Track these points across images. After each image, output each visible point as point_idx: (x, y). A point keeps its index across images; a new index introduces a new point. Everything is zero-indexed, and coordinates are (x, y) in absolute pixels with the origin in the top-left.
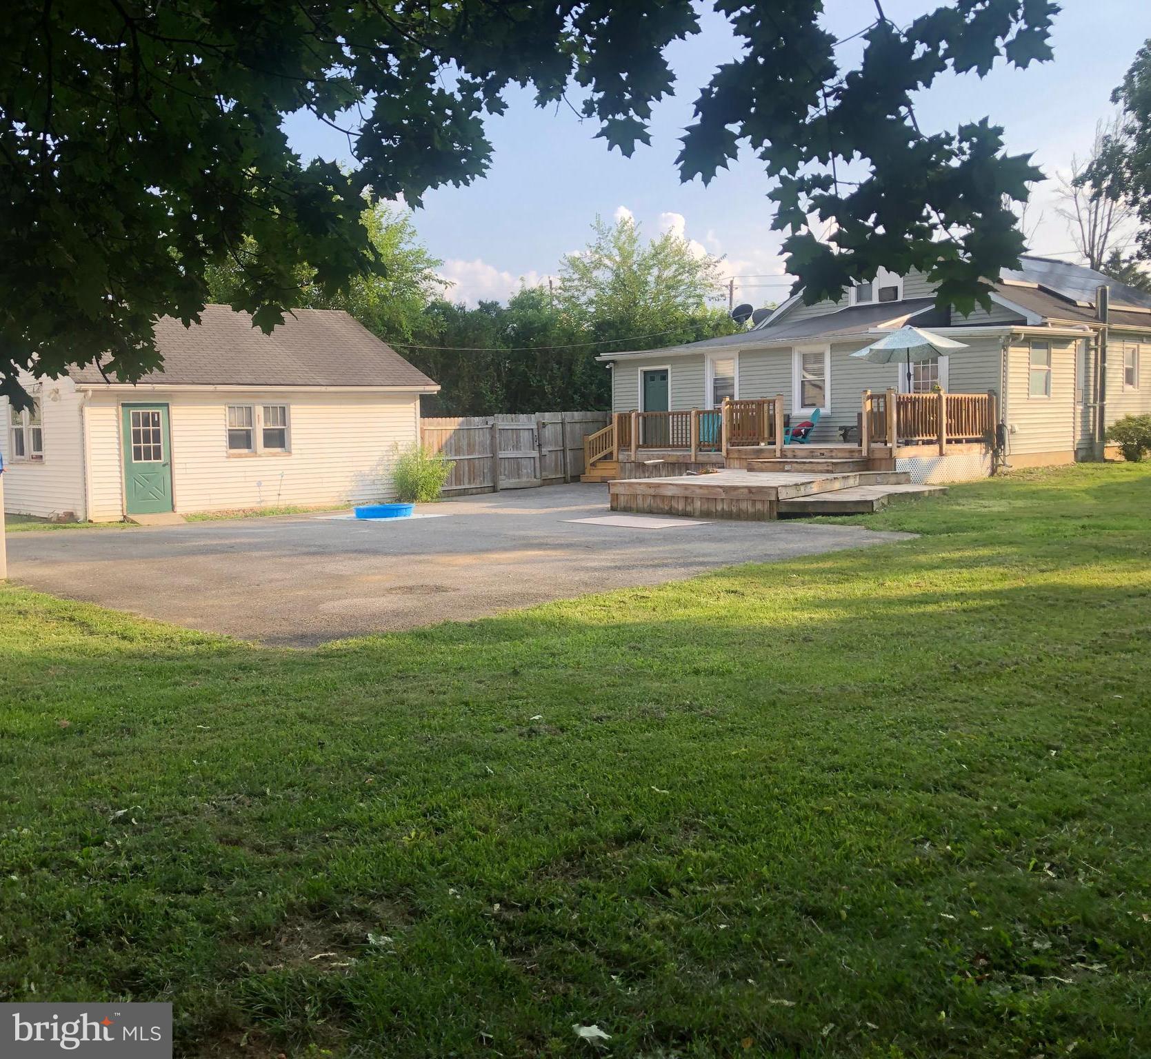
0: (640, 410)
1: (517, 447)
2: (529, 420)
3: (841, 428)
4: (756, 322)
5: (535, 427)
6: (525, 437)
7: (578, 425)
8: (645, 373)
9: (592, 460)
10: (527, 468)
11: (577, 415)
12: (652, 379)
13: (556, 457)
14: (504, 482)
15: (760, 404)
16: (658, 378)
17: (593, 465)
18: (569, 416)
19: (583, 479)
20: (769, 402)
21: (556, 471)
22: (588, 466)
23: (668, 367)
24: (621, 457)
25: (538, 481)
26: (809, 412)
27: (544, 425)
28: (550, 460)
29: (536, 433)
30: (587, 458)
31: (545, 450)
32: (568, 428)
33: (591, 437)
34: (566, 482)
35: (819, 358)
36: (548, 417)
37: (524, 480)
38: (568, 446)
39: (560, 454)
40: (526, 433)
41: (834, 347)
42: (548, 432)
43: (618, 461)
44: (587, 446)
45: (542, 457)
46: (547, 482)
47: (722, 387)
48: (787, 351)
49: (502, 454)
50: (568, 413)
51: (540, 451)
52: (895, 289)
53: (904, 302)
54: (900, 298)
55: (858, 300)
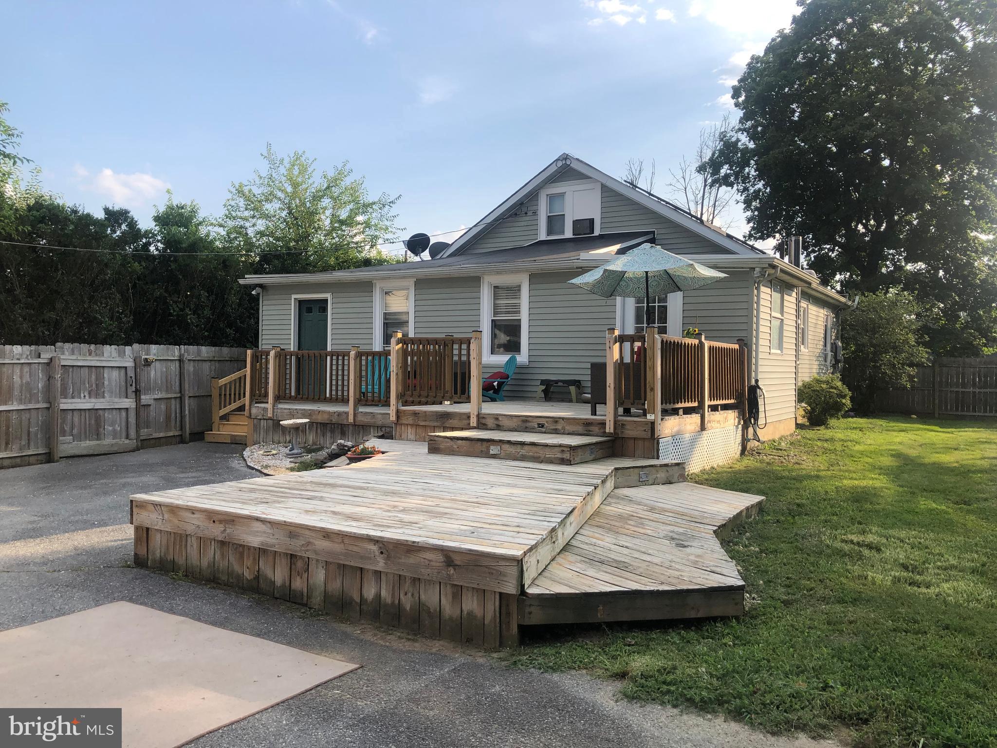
0: (292, 347)
1: (97, 392)
2: (122, 354)
3: (543, 382)
4: (433, 254)
5: (129, 364)
6: (113, 378)
7: (206, 366)
8: (301, 303)
9: (223, 412)
10: (113, 426)
11: (206, 351)
12: (309, 310)
13: (168, 410)
14: (67, 445)
15: (448, 343)
16: (315, 309)
17: (225, 418)
18: (190, 351)
19: (208, 438)
20: (461, 342)
21: (167, 427)
22: (216, 418)
23: (328, 296)
24: (254, 411)
25: (132, 443)
26: (502, 359)
27: (148, 363)
28: (157, 412)
29: (131, 373)
30: (215, 408)
31: (145, 399)
32: (190, 368)
33: (223, 381)
34: (181, 440)
35: (515, 291)
36: (154, 351)
37: (107, 442)
38: (189, 391)
39: (174, 405)
40: (115, 374)
41: (536, 278)
42: (155, 373)
43: (250, 417)
44: (215, 394)
45: (140, 408)
46: (145, 444)
47: (392, 323)
48: (474, 281)
49: (66, 404)
50: (191, 348)
51: (138, 399)
52: (592, 221)
53: (601, 237)
54: (597, 232)
55: (549, 233)
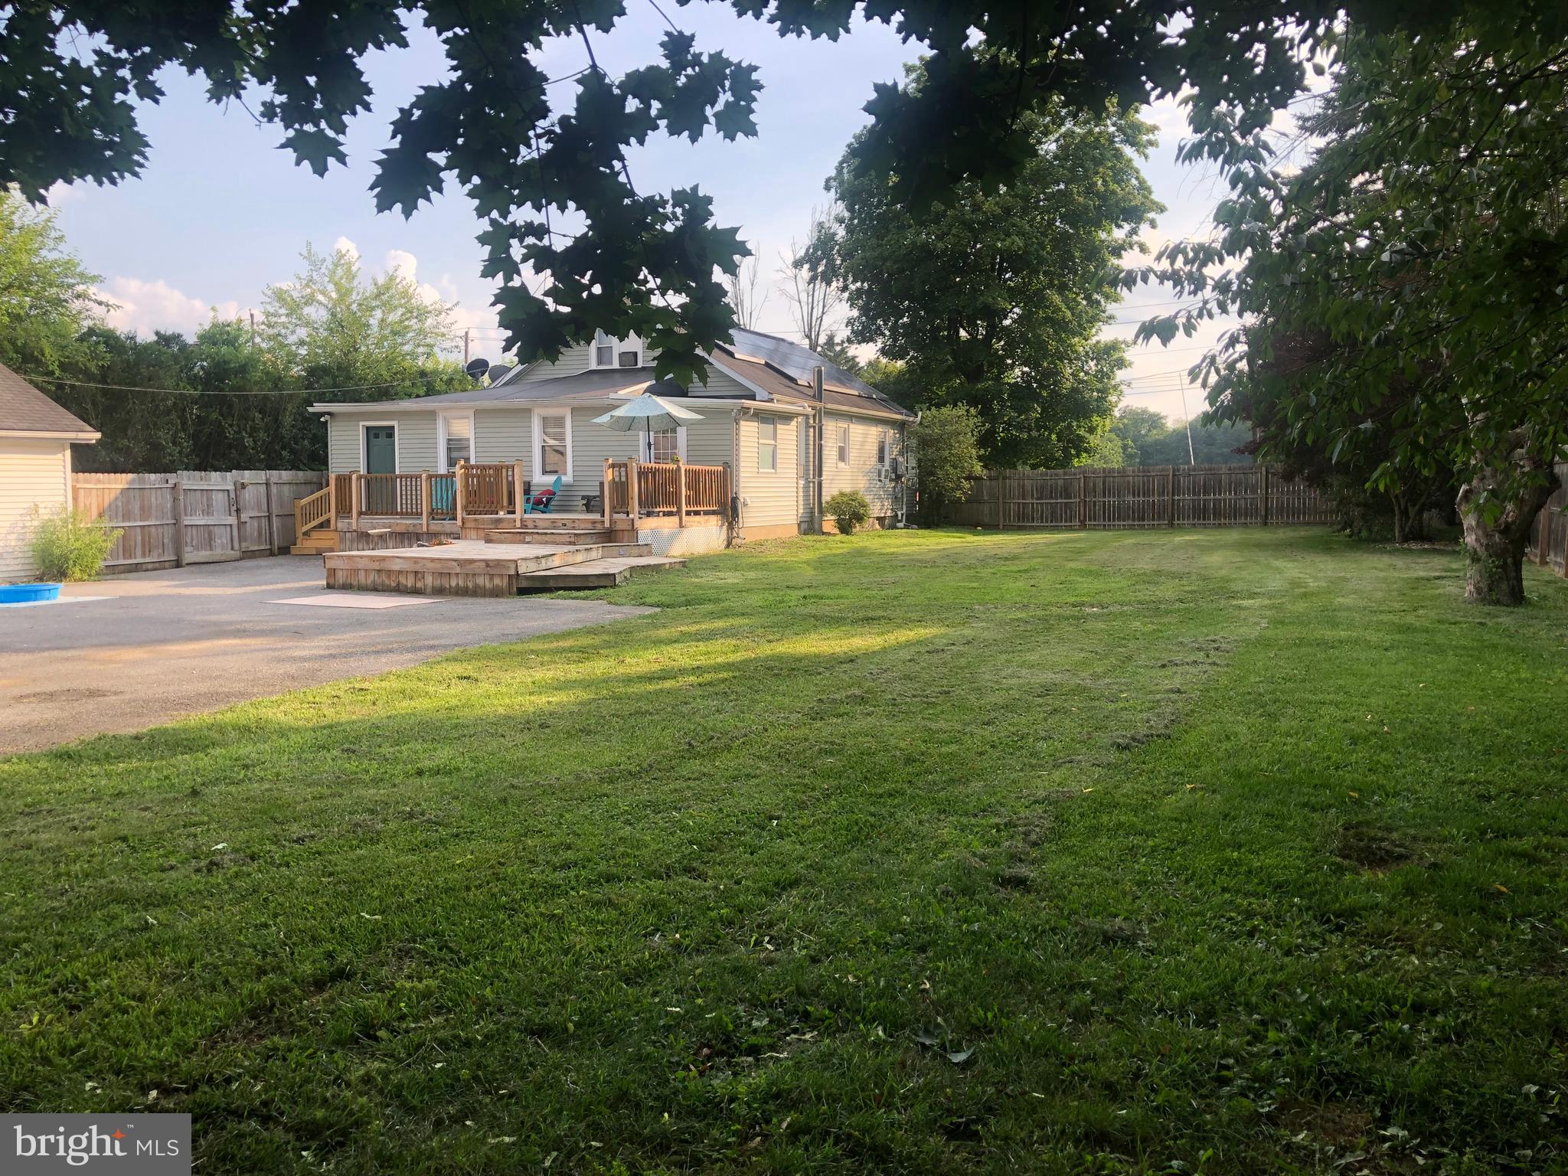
0: (363, 471)
1: (208, 511)
2: (224, 479)
3: (583, 498)
4: (493, 379)
5: (231, 487)
6: (219, 499)
7: (286, 488)
8: (368, 429)
9: (305, 529)
10: (222, 538)
11: (286, 475)
12: (377, 436)
13: (260, 527)
14: (189, 556)
15: (498, 469)
16: (383, 434)
17: (306, 534)
18: (274, 475)
19: (293, 551)
20: (507, 467)
21: (260, 543)
22: (299, 535)
23: (395, 423)
24: (340, 525)
25: (237, 554)
26: (552, 478)
27: (243, 486)
28: (252, 528)
29: (232, 495)
30: (298, 525)
31: (244, 517)
32: (274, 489)
33: (304, 501)
34: (271, 553)
35: (559, 422)
36: (247, 476)
37: (218, 553)
38: (275, 511)
39: (264, 522)
40: (221, 495)
41: (575, 410)
42: (248, 495)
43: (336, 530)
44: (298, 512)
45: (241, 524)
46: (248, 555)
47: (455, 448)
48: (527, 412)
49: (188, 521)
50: (275, 473)
51: (239, 518)
52: (635, 354)
53: (644, 369)
54: (640, 365)
55: (600, 362)
